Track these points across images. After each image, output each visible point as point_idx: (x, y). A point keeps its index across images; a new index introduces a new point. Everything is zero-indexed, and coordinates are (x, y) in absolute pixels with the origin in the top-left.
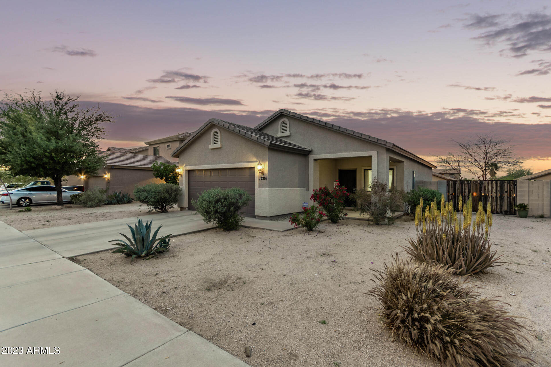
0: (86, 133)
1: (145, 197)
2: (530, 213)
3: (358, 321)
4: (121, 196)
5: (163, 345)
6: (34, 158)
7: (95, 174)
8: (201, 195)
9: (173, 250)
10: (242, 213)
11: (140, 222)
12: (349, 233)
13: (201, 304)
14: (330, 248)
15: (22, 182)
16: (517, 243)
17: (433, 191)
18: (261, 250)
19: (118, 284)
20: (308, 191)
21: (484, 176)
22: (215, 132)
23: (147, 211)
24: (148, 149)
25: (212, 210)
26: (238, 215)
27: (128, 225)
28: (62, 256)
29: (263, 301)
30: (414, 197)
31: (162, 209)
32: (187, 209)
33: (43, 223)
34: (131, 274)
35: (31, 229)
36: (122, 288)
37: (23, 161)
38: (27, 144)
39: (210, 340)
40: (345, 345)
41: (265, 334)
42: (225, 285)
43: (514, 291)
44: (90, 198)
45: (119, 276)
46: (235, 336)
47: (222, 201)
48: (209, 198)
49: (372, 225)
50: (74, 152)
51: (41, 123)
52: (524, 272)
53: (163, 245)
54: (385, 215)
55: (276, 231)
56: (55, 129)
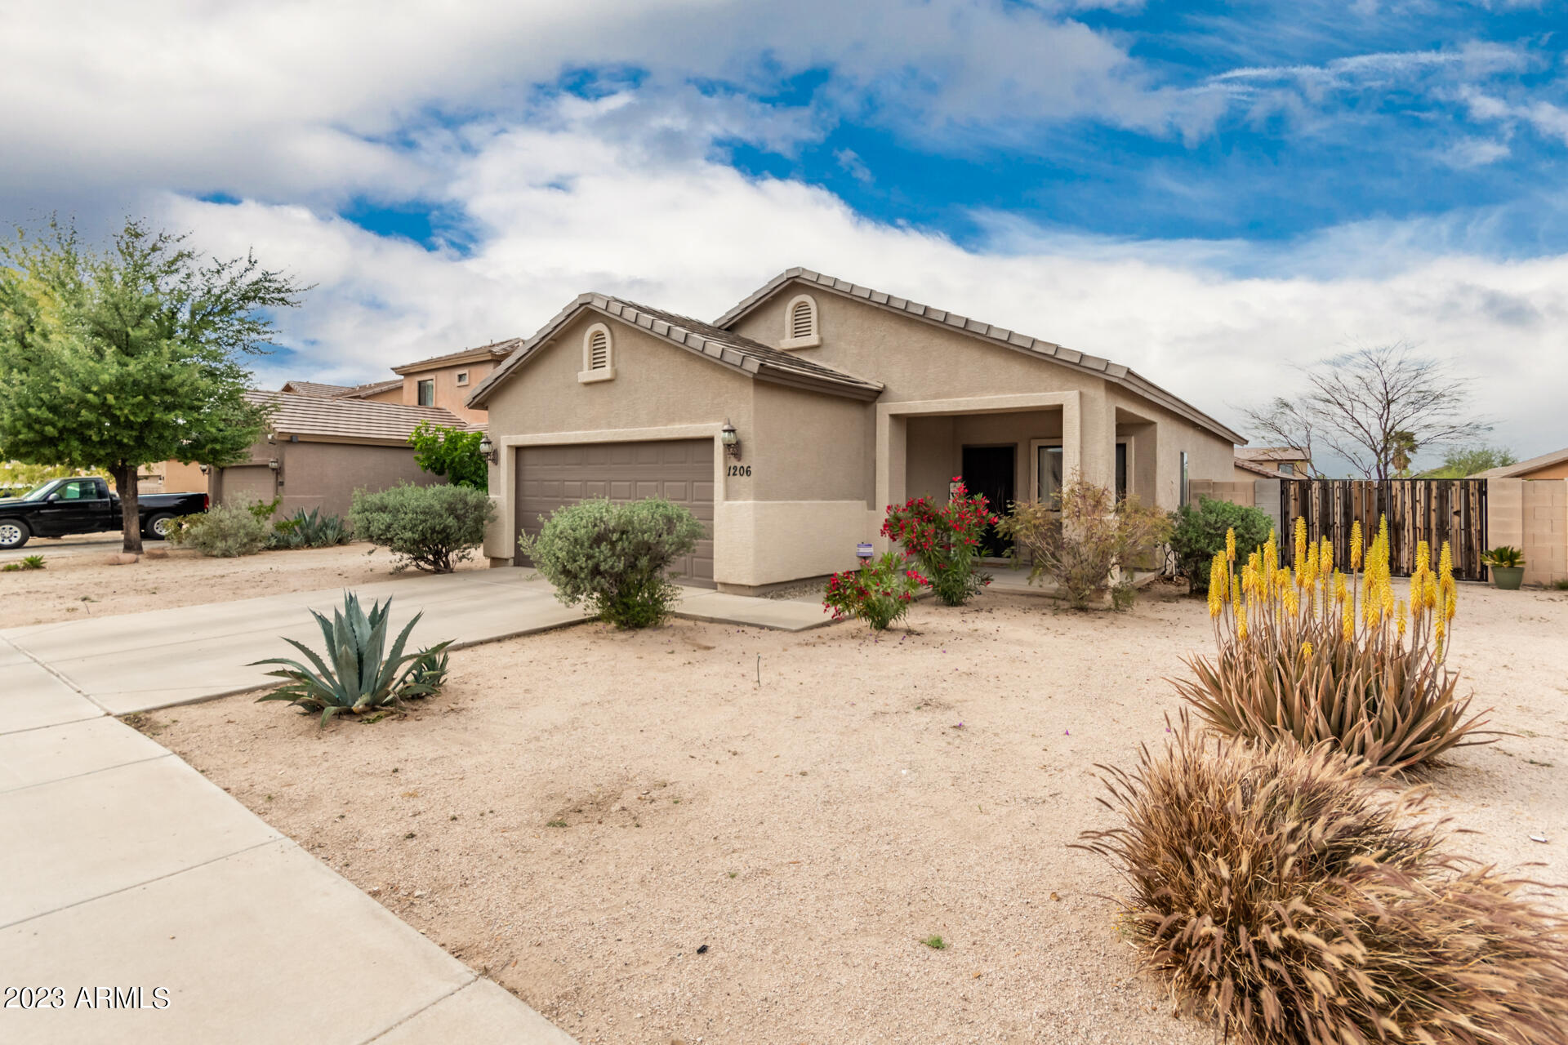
0: (213, 336)
1: (383, 527)
2: (1529, 576)
3: (1051, 938)
4: (317, 524)
5: (385, 1032)
6: (53, 409)
7: (240, 457)
8: (549, 521)
9: (456, 690)
10: (673, 575)
11: (351, 602)
12: (997, 637)
13: (531, 876)
14: (944, 685)
15: (22, 482)
16: (1510, 666)
17: (1247, 511)
18: (732, 689)
19: (265, 803)
20: (875, 509)
21: (1382, 467)
22: (596, 332)
23: (390, 568)
24: (401, 388)
25: (584, 565)
26: (662, 581)
27: (314, 613)
28: (104, 710)
29: (734, 863)
30: (1190, 529)
31: (435, 563)
32: (511, 562)
33: (71, 605)
34: (314, 770)
35: (28, 624)
36: (278, 821)
37: (21, 420)
38: (33, 369)
39: (552, 1012)
40: (1014, 1030)
41: (739, 989)
42: (613, 809)
43: (1540, 828)
44: (221, 529)
45: (275, 778)
46: (636, 997)
47: (614, 539)
48: (574, 530)
49: (1066, 611)
50: (173, 392)
51: (75, 306)
52: (1554, 762)
53: (424, 674)
54: (1103, 582)
55: (778, 629)
56: (118, 325)
